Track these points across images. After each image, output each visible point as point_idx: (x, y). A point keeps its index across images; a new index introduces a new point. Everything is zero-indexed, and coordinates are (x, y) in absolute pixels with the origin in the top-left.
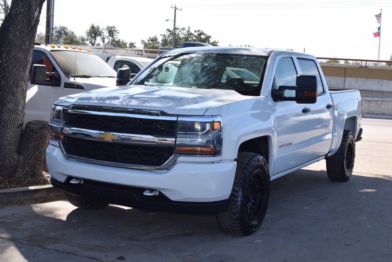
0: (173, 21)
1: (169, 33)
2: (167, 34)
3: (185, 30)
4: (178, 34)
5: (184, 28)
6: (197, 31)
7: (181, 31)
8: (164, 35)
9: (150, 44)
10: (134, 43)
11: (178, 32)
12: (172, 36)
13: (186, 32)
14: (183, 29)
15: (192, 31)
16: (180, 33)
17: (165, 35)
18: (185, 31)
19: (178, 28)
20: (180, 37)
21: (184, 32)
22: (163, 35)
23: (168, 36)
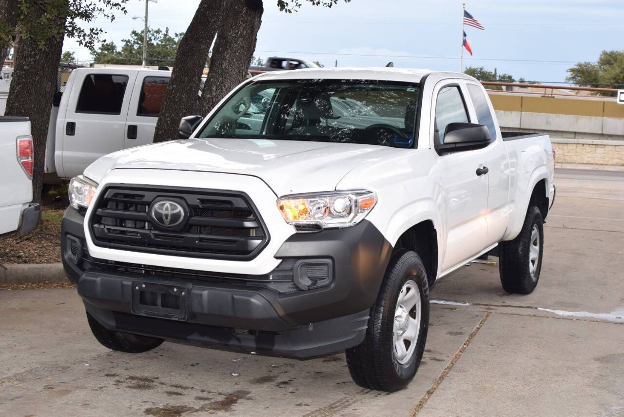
0: (144, 19)
1: (136, 37)
2: (133, 39)
3: (161, 33)
4: (150, 40)
5: (159, 29)
6: (179, 35)
7: (155, 34)
8: (127, 40)
9: (105, 55)
10: (71, 52)
11: (150, 36)
12: (140, 42)
13: (163, 36)
14: (158, 32)
15: (171, 34)
16: (153, 38)
17: (129, 41)
18: (160, 35)
19: (150, 30)
20: (153, 44)
21: (158, 36)
22: (125, 41)
23: (134, 42)
